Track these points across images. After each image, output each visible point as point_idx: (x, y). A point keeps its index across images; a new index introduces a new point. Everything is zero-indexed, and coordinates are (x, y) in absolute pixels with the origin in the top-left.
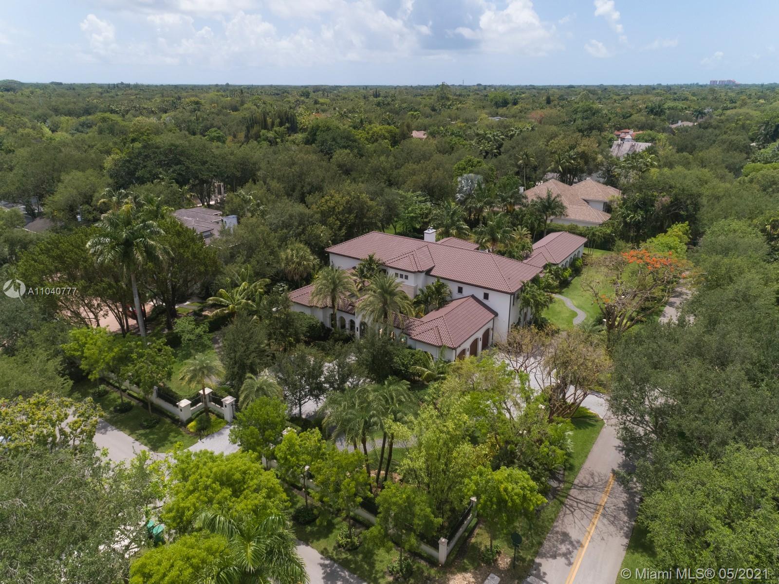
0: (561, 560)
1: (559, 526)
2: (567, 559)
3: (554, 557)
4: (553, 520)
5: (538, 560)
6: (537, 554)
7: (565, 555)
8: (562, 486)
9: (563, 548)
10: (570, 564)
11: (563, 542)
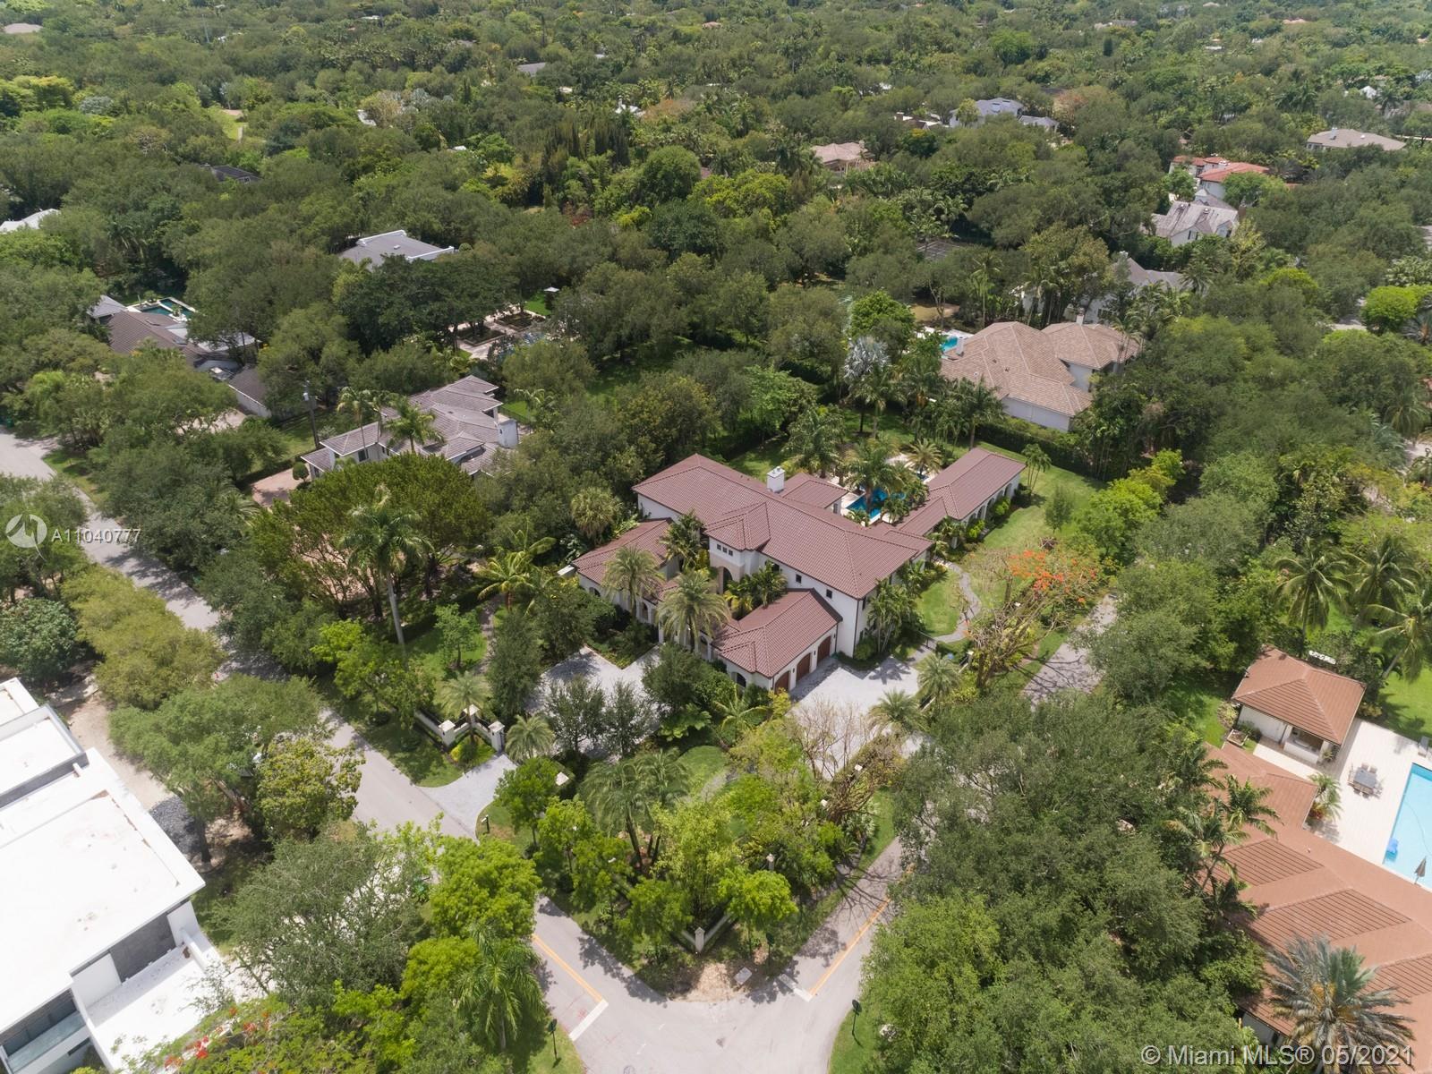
0: (820, 960)
1: (831, 923)
2: (827, 960)
3: (813, 956)
4: (827, 915)
5: (795, 958)
6: (798, 951)
7: (825, 955)
8: (852, 873)
9: (826, 948)
10: (827, 965)
11: (827, 941)
